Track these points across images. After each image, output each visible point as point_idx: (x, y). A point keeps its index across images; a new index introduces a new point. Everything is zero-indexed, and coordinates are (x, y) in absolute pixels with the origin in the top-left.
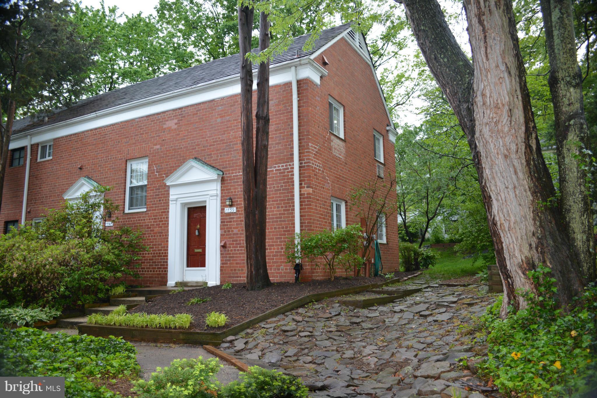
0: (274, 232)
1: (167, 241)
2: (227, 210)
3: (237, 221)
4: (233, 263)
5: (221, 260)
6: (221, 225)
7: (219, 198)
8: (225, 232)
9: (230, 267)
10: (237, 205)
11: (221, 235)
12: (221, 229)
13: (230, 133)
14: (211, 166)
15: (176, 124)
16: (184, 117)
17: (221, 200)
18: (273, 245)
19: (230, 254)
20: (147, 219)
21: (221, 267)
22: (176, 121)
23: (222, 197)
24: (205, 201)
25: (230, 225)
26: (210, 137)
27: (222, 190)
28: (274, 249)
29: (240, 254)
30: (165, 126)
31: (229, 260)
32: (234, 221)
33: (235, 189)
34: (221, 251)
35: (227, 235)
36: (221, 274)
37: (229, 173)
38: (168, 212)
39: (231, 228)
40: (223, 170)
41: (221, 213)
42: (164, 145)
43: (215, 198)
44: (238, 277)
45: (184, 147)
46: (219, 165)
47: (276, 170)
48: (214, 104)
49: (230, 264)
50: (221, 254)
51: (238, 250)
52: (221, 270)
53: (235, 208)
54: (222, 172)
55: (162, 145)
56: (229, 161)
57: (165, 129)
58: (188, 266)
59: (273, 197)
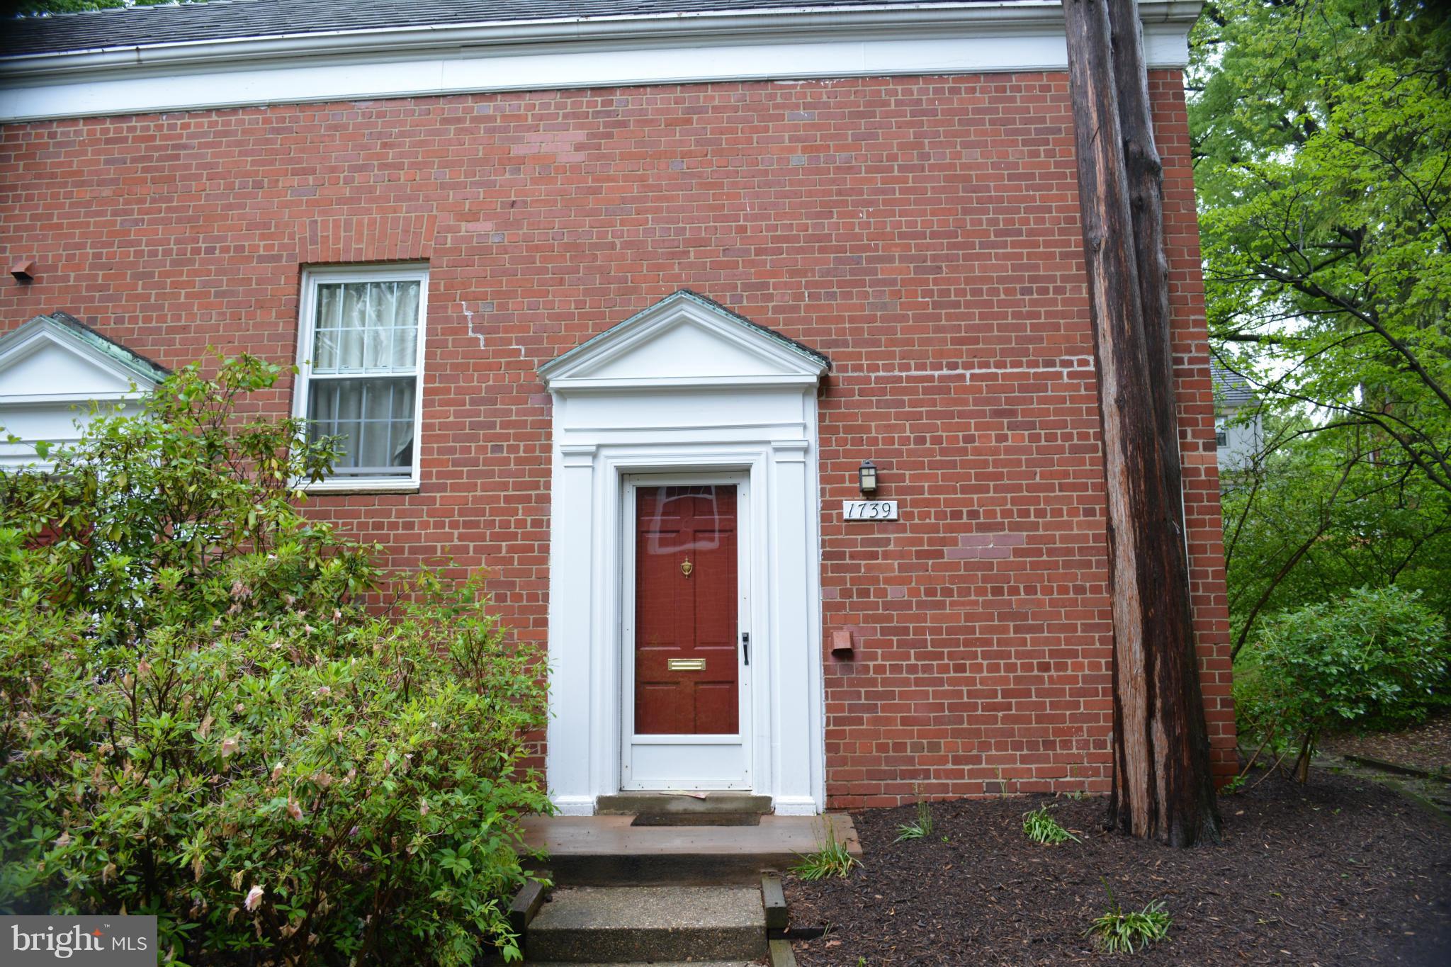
0: (1074, 602)
1: (544, 623)
2: (854, 509)
3: (901, 555)
4: (888, 721)
5: (829, 708)
6: (824, 569)
7: (813, 460)
8: (846, 593)
9: (876, 734)
10: (901, 491)
11: (827, 607)
12: (824, 582)
13: (854, 215)
14: (766, 330)
15: (579, 147)
16: (623, 124)
17: (822, 467)
18: (1074, 654)
19: (873, 682)
20: (425, 525)
21: (829, 734)
22: (580, 136)
23: (823, 455)
24: (745, 471)
25: (868, 568)
26: (755, 218)
27: (822, 429)
28: (1079, 667)
29: (918, 682)
30: (517, 150)
31: (873, 708)
32: (886, 555)
33: (890, 428)
34: (827, 670)
35: (854, 606)
36: (830, 763)
37: (858, 368)
38: (547, 499)
39: (875, 581)
40: (830, 352)
41: (825, 518)
42: (517, 224)
43: (799, 456)
44: (914, 774)
45: (627, 245)
46: (807, 332)
47: (1071, 375)
48: (772, 97)
49: (876, 721)
50: (828, 683)
51: (912, 669)
52: (830, 748)
53: (894, 504)
54: (825, 358)
55: (505, 224)
56: (852, 319)
57: (521, 160)
58: (639, 729)
59: (1066, 474)
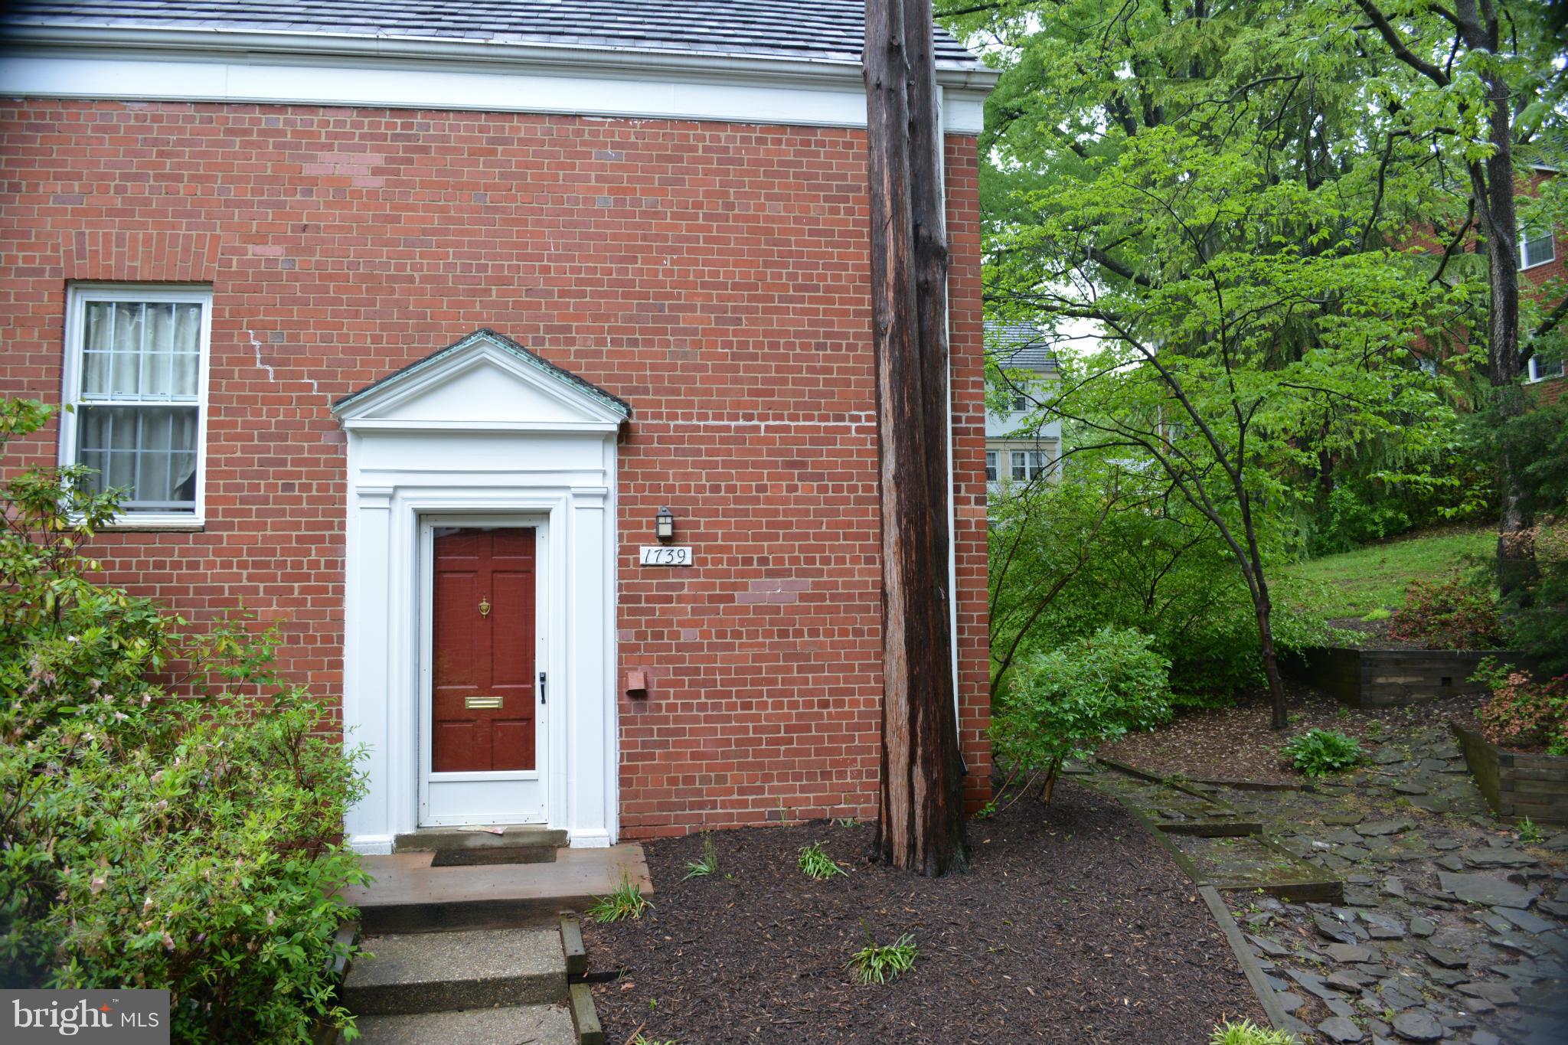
0: (853, 644)
2: (650, 554)
3: (694, 599)
4: (679, 756)
5: (623, 745)
6: (620, 612)
7: (612, 506)
8: (641, 635)
9: (667, 769)
10: (696, 537)
11: (622, 648)
12: (620, 624)
13: (659, 262)
14: (568, 375)
15: (376, 171)
16: (425, 150)
17: (621, 513)
18: (851, 692)
19: (666, 720)
20: (211, 565)
21: (622, 770)
22: (378, 159)
23: (622, 501)
24: (545, 514)
25: (663, 611)
26: (558, 258)
27: (621, 476)
28: (856, 703)
29: (707, 719)
30: (309, 169)
31: (664, 744)
32: (680, 599)
33: (687, 476)
34: (621, 709)
35: (648, 648)
36: (623, 797)
37: (657, 416)
38: (341, 540)
39: (670, 623)
40: (631, 399)
41: (622, 563)
42: (310, 251)
43: (599, 503)
44: (701, 805)
45: (425, 279)
46: (608, 378)
47: (859, 430)
48: (579, 133)
49: (667, 756)
50: (622, 721)
51: (702, 707)
52: (624, 782)
53: (688, 550)
54: (625, 405)
55: (295, 249)
56: (653, 367)
57: (314, 180)
58: (436, 767)
59: (850, 524)
